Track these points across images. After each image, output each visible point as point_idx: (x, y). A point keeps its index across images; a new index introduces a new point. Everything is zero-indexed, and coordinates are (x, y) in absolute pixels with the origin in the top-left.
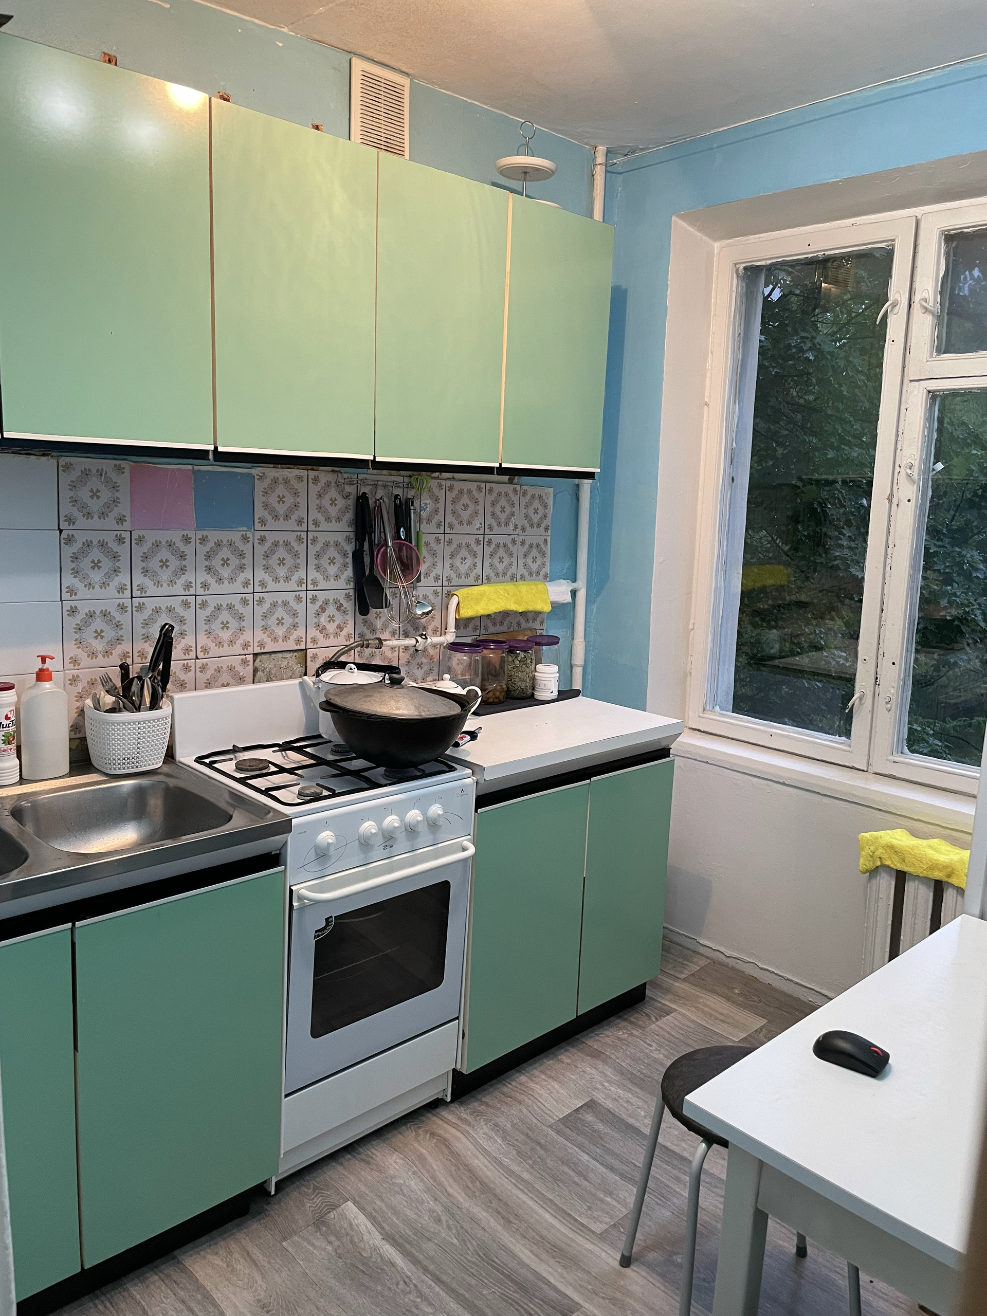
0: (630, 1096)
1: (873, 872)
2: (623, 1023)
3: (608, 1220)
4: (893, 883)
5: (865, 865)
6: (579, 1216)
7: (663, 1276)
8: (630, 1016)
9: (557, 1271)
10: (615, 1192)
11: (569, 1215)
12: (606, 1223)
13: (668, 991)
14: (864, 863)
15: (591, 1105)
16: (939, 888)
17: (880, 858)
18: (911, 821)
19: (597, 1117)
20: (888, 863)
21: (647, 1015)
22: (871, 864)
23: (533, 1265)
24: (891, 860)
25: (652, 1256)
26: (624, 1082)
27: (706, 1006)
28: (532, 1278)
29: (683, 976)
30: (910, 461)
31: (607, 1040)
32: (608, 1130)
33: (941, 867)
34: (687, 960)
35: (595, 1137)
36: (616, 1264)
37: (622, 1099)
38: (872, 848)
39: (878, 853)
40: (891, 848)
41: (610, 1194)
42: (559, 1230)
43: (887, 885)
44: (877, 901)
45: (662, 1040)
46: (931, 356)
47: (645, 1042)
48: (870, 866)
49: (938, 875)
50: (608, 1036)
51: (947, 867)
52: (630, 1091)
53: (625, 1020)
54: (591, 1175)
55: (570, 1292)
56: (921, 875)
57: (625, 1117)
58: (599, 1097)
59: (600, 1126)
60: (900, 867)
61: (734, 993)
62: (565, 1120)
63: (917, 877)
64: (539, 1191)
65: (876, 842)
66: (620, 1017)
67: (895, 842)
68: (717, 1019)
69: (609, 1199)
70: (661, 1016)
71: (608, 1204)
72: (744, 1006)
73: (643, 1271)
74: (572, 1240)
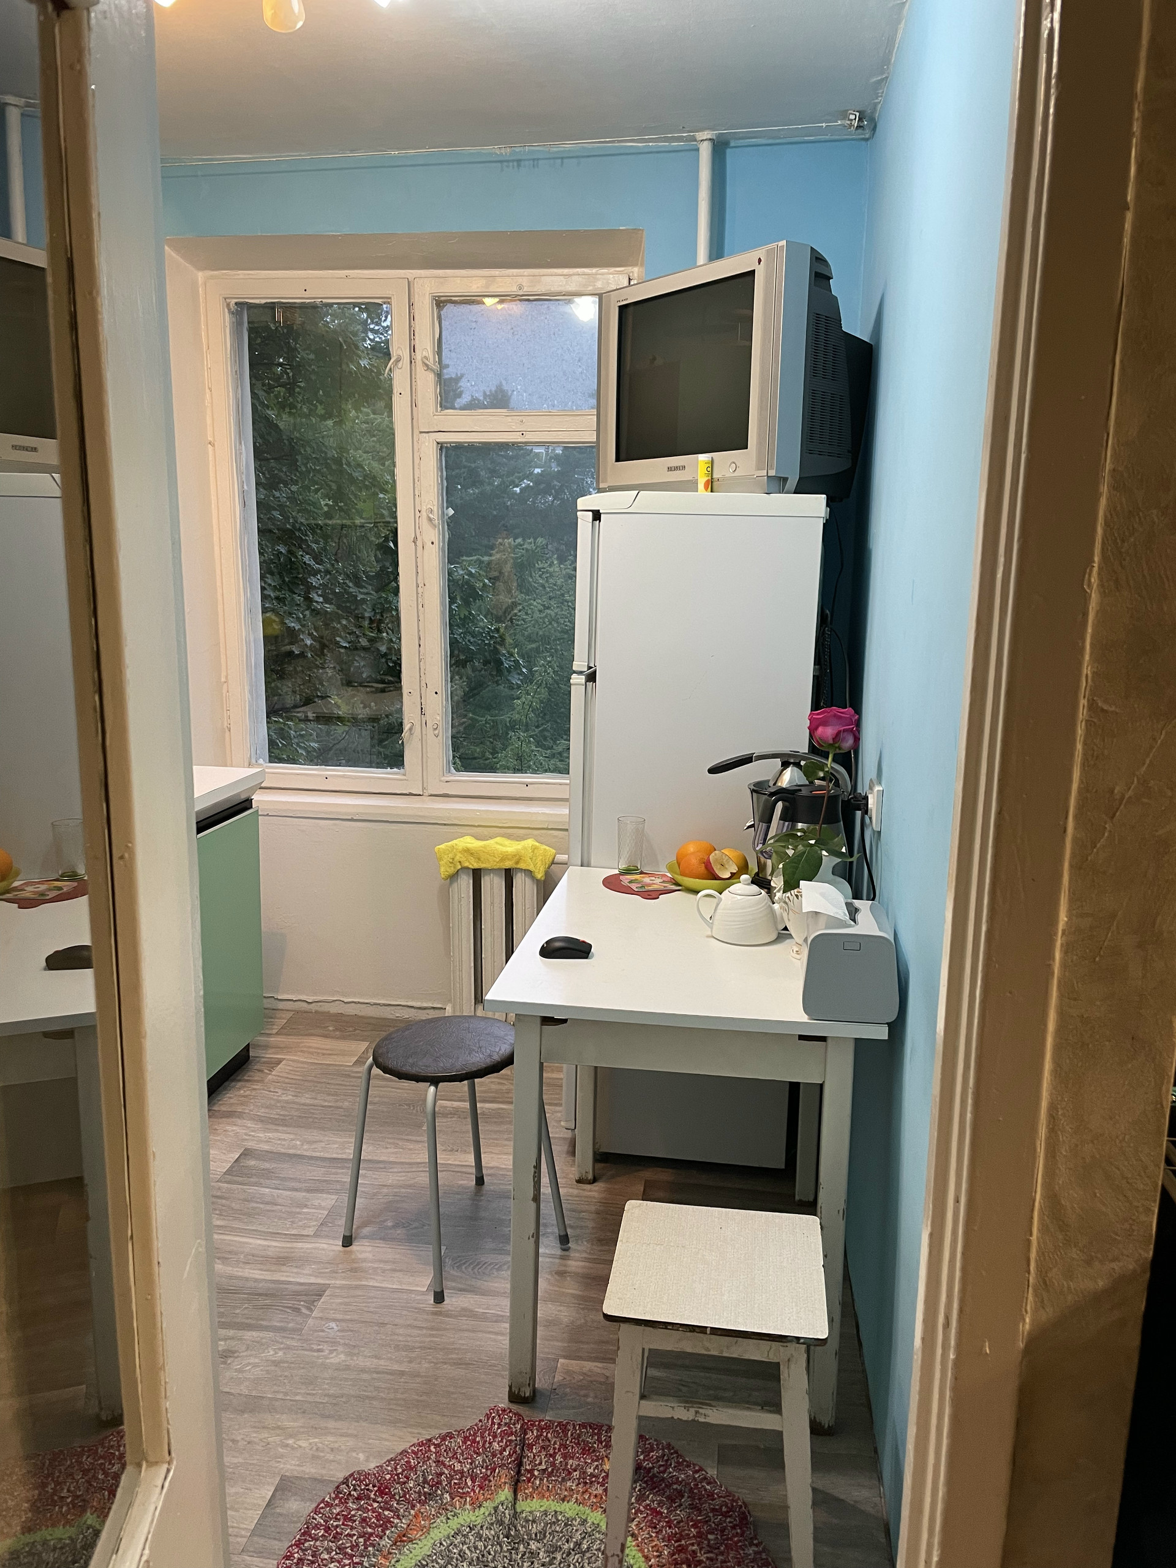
0: (279, 1134)
1: (453, 877)
2: (239, 1084)
3: (315, 1223)
4: (471, 881)
5: (447, 871)
6: (288, 1230)
7: (383, 1239)
8: (244, 1076)
9: (292, 1272)
10: (309, 1203)
11: (278, 1233)
12: (315, 1226)
13: (266, 1047)
14: (445, 870)
15: (247, 1153)
16: (509, 875)
17: (460, 862)
18: (473, 828)
19: (256, 1159)
20: (466, 864)
21: (259, 1071)
22: (452, 868)
23: (269, 1278)
24: (469, 862)
25: (366, 1231)
26: (267, 1126)
27: (310, 1047)
28: (273, 1286)
29: (274, 1031)
30: (429, 506)
31: (232, 1101)
32: (274, 1165)
33: (510, 857)
34: (272, 1018)
35: (267, 1174)
36: (341, 1248)
37: (273, 1139)
38: (451, 855)
39: (458, 858)
40: (468, 851)
41: (306, 1206)
42: (275, 1247)
43: (466, 884)
44: (460, 901)
45: (284, 1085)
46: (437, 411)
47: (270, 1091)
48: (452, 870)
49: (508, 864)
50: (230, 1098)
51: (515, 856)
52: (277, 1131)
53: (240, 1081)
54: (280, 1201)
55: (313, 1280)
56: (495, 867)
57: (283, 1151)
58: (251, 1144)
59: (267, 1165)
60: (476, 866)
61: (329, 1030)
62: (229, 1172)
63: (490, 871)
64: (239, 1228)
65: (452, 851)
66: (233, 1081)
67: (469, 846)
68: (324, 1054)
69: (305, 1210)
70: (272, 1068)
71: (308, 1213)
72: (343, 1038)
73: (365, 1242)
74: (292, 1248)
